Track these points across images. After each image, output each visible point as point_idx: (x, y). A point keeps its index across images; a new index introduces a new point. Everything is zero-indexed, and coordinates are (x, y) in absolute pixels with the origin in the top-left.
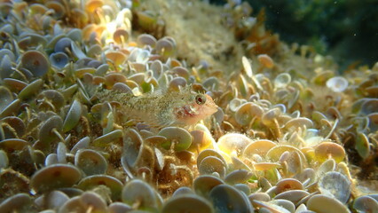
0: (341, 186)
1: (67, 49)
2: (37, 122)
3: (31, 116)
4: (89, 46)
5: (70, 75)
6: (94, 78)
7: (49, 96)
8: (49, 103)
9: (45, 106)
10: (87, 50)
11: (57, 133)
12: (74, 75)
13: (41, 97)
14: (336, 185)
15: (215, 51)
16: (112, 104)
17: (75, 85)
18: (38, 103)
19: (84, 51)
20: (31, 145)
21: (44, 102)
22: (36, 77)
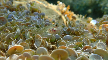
0: (103, 46)
1: (12, 17)
2: (4, 36)
3: (3, 35)
4: (19, 16)
5: (14, 24)
6: (21, 24)
7: (8, 29)
8: (8, 31)
9: (7, 32)
10: (18, 17)
11: (12, 39)
12: (15, 24)
13: (6, 29)
14: (102, 46)
15: (56, 17)
16: (29, 30)
17: (16, 26)
18: (4, 31)
19: (17, 18)
20: (4, 43)
21: (6, 30)
22: (3, 24)
